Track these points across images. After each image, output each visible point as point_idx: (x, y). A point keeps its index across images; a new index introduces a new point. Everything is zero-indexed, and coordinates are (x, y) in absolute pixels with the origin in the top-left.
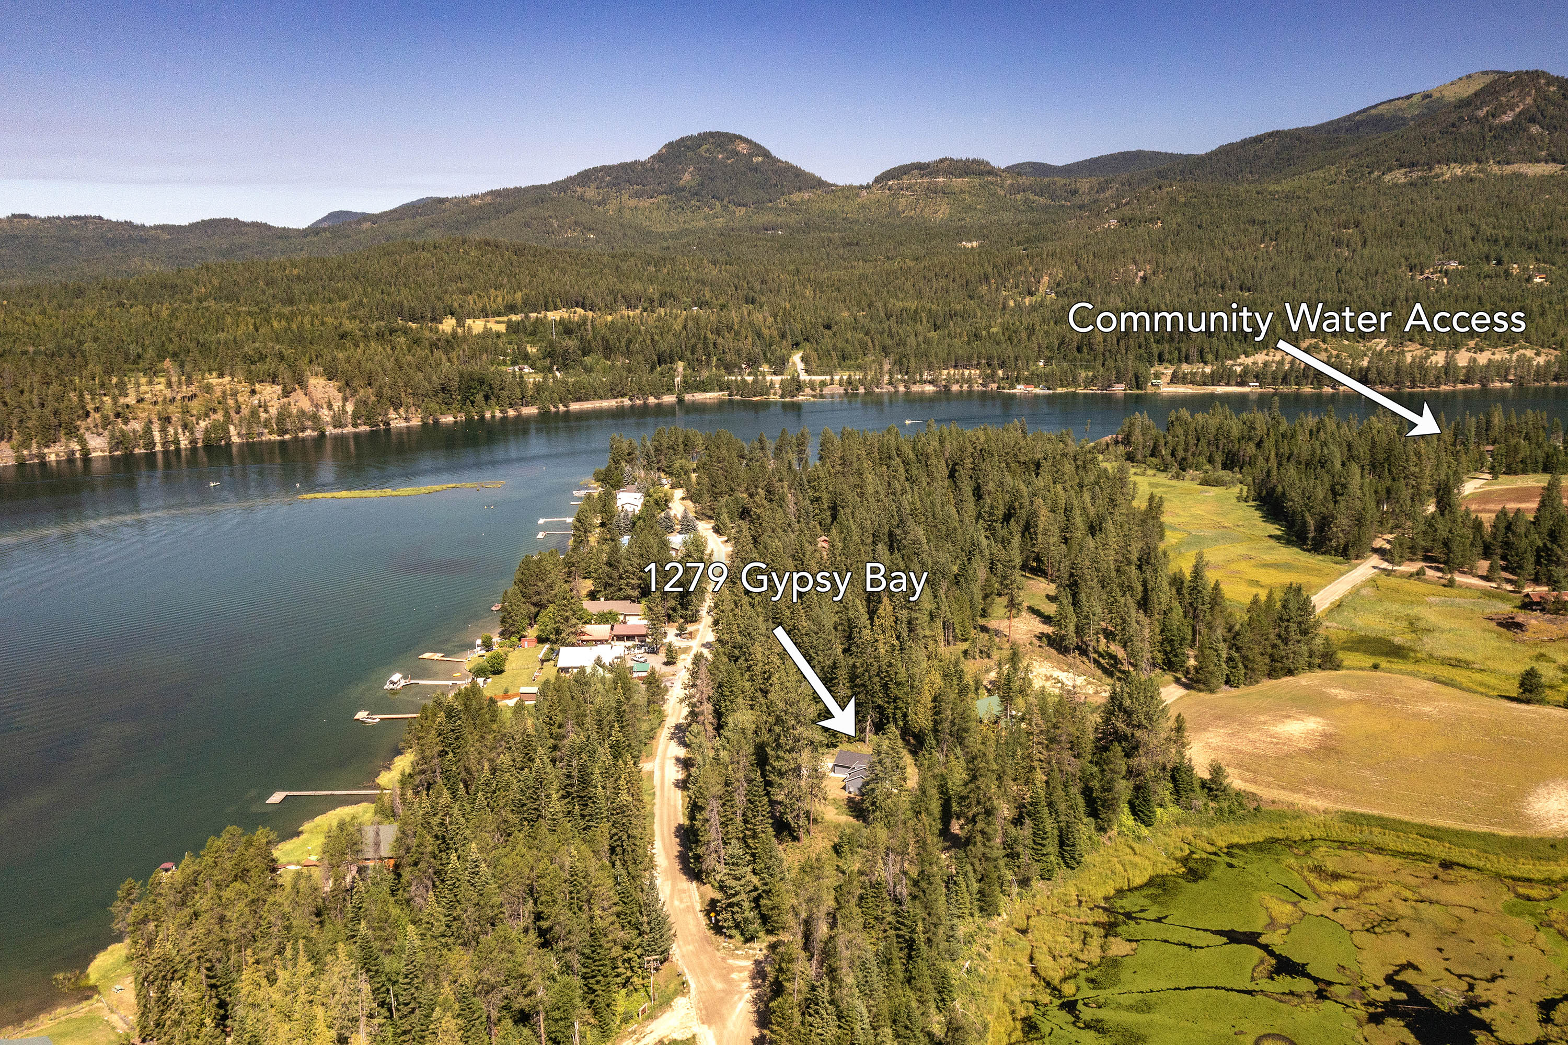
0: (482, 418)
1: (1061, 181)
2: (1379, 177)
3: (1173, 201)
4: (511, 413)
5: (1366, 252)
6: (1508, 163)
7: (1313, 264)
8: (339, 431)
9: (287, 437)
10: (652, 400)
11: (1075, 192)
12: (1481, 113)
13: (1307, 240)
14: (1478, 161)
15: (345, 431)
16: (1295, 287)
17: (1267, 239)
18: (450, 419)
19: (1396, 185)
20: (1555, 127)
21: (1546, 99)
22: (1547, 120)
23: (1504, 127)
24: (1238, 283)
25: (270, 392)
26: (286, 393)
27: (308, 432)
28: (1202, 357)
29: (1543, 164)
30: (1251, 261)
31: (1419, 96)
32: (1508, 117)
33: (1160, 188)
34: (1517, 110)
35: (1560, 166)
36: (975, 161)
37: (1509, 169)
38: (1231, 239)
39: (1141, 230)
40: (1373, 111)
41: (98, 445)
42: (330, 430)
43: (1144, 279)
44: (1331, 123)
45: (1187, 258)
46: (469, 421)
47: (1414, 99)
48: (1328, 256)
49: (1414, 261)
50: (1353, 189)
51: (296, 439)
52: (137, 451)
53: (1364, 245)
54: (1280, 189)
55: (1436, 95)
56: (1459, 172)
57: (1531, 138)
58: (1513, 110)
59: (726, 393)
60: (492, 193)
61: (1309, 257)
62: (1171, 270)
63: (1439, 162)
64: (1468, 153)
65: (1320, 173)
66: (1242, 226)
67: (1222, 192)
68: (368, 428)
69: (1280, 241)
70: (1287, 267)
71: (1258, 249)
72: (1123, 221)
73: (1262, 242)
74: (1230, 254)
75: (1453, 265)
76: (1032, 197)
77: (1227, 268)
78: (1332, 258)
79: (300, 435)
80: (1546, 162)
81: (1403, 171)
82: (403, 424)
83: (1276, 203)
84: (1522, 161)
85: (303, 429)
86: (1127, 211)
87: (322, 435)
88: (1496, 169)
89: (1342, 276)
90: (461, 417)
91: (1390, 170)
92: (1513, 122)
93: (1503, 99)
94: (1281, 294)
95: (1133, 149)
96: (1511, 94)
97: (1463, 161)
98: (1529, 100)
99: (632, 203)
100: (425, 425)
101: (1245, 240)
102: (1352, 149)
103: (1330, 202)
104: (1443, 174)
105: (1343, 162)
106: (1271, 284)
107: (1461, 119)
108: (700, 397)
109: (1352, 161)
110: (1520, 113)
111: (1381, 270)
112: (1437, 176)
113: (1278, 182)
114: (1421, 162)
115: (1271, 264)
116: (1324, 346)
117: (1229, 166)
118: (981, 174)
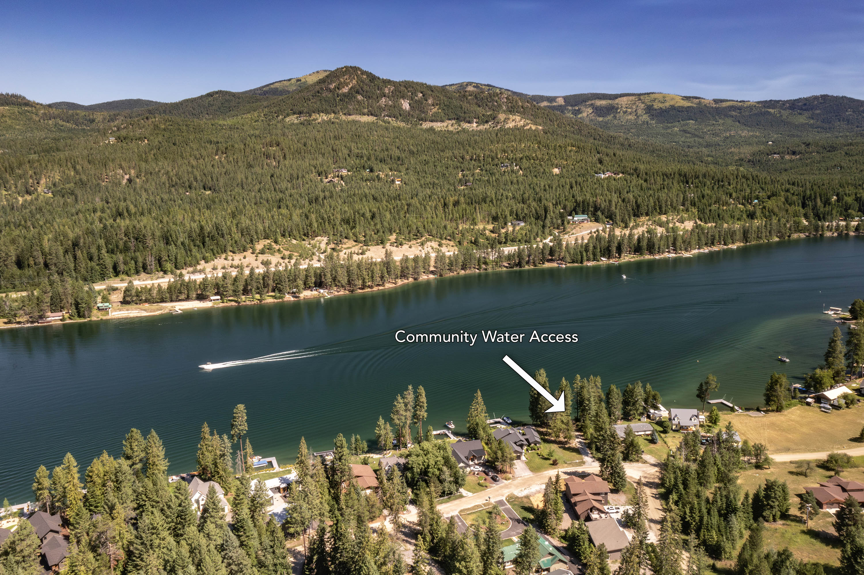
1: (82, 113)
2: (283, 119)
3: (156, 127)
5: (287, 162)
6: (350, 115)
7: (253, 170)
11: (92, 121)
12: (332, 86)
13: (247, 154)
14: (334, 112)
16: (243, 188)
17: (220, 152)
19: (293, 124)
20: (369, 97)
21: (362, 81)
22: (365, 93)
23: (344, 95)
24: (202, 184)
28: (160, 266)
29: (366, 116)
30: (210, 168)
31: (295, 80)
32: (345, 90)
33: (147, 118)
34: (350, 86)
35: (375, 118)
36: (13, 96)
37: (351, 118)
38: (196, 153)
39: (133, 145)
40: (272, 86)
43: (130, 181)
44: (251, 91)
45: (165, 165)
47: (292, 81)
48: (263, 165)
49: (320, 170)
50: (269, 125)
53: (285, 157)
54: (225, 123)
55: (303, 80)
56: (325, 118)
57: (358, 102)
58: (347, 86)
61: (250, 166)
62: (151, 173)
63: (314, 112)
64: (328, 108)
65: (249, 115)
66: (203, 145)
67: (189, 123)
69: (229, 154)
70: (235, 172)
71: (214, 159)
72: (118, 138)
73: (216, 155)
74: (194, 163)
75: (344, 172)
76: (61, 122)
77: (192, 173)
78: (265, 167)
80: (368, 115)
81: (295, 116)
83: (224, 131)
84: (357, 114)
86: (123, 133)
88: (344, 117)
89: (275, 179)
91: (288, 115)
92: (349, 93)
93: (342, 80)
94: (233, 193)
95: (135, 98)
96: (345, 77)
97: (327, 112)
98: (354, 82)
101: (204, 153)
102: (265, 103)
103: (257, 132)
104: (317, 119)
105: (261, 110)
106: (226, 185)
107: (322, 89)
109: (266, 109)
110: (352, 88)
111: (300, 175)
112: (314, 120)
113: (224, 119)
114: (305, 111)
115: (224, 170)
116: (277, 247)
117: (194, 109)
118: (20, 105)
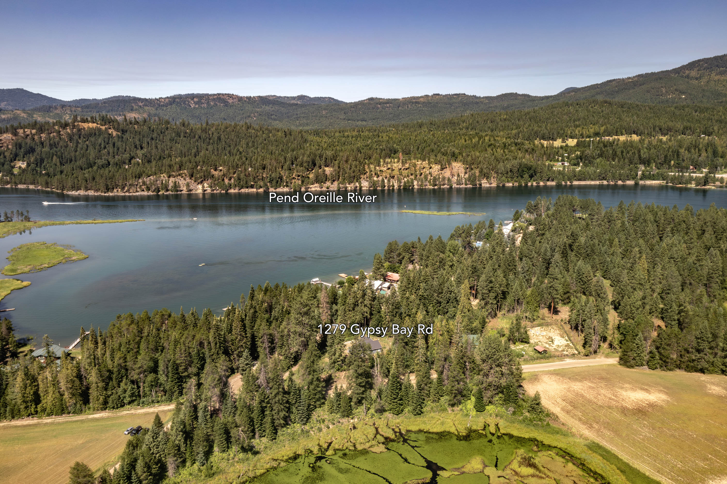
0: (526, 185)
4: (542, 184)
8: (458, 186)
9: (436, 187)
10: (620, 183)
15: (461, 186)
18: (511, 185)
25: (436, 168)
26: (442, 169)
27: (446, 186)
41: (365, 185)
42: (455, 186)
46: (520, 186)
51: (440, 188)
52: (378, 188)
59: (665, 182)
60: (639, 76)
68: (471, 186)
79: (442, 187)
82: (488, 185)
85: (444, 185)
87: (451, 187)
90: (516, 184)
99: (716, 78)
100: (498, 186)
108: (649, 182)
